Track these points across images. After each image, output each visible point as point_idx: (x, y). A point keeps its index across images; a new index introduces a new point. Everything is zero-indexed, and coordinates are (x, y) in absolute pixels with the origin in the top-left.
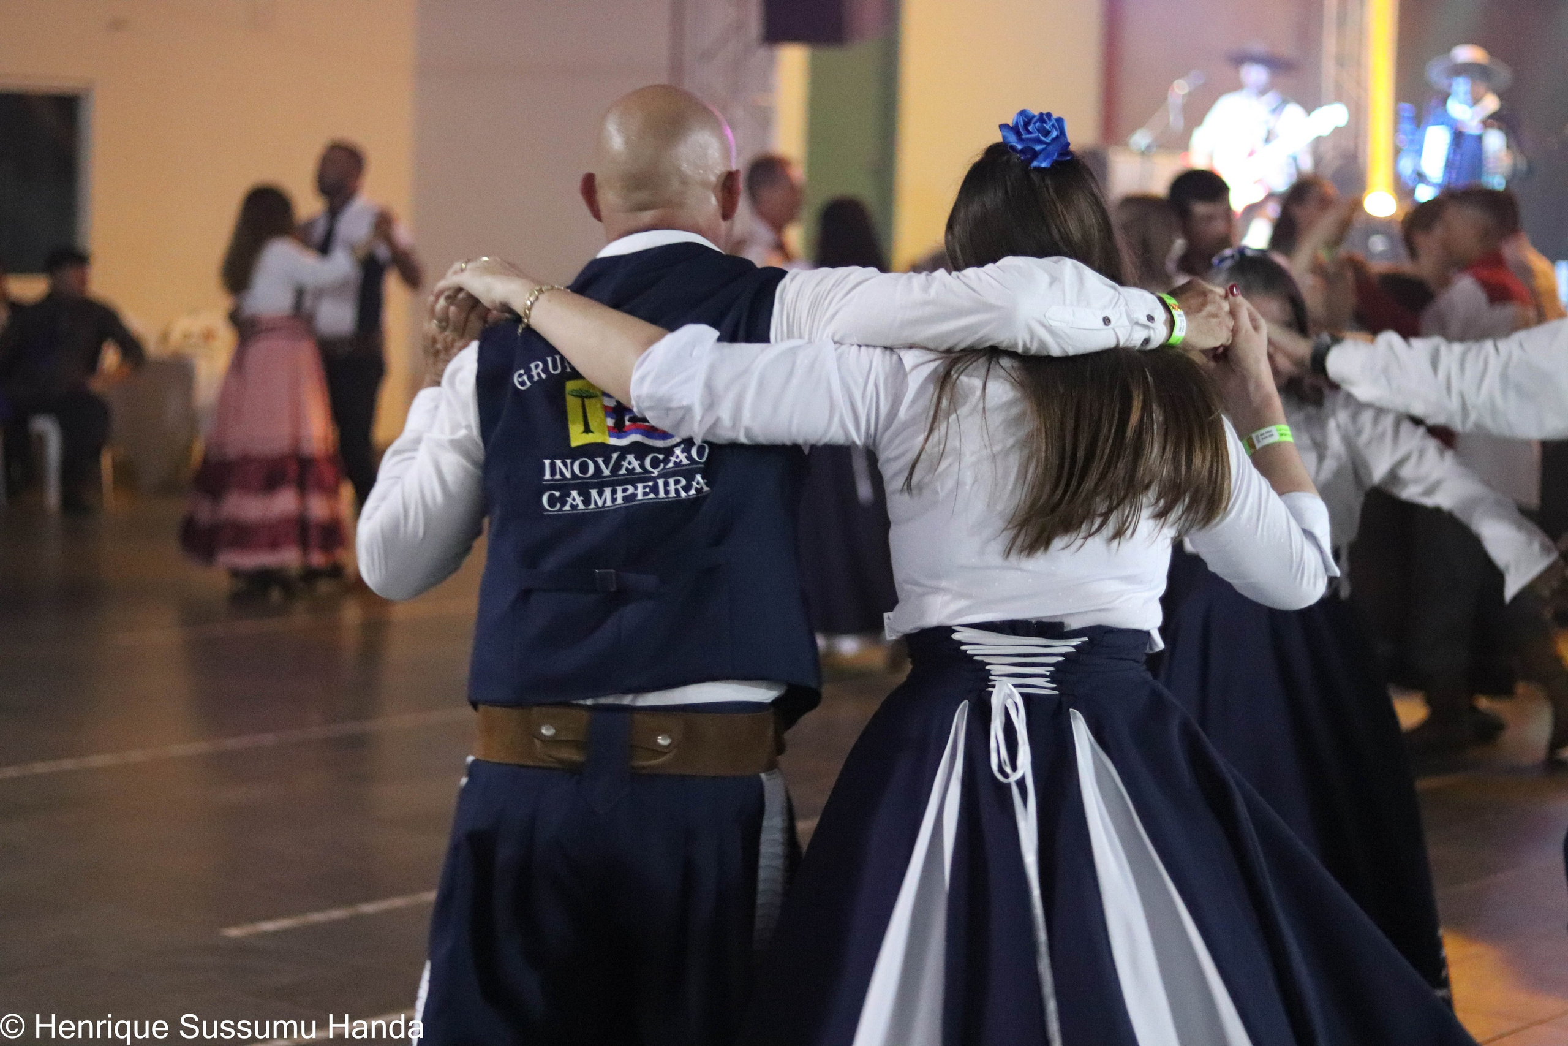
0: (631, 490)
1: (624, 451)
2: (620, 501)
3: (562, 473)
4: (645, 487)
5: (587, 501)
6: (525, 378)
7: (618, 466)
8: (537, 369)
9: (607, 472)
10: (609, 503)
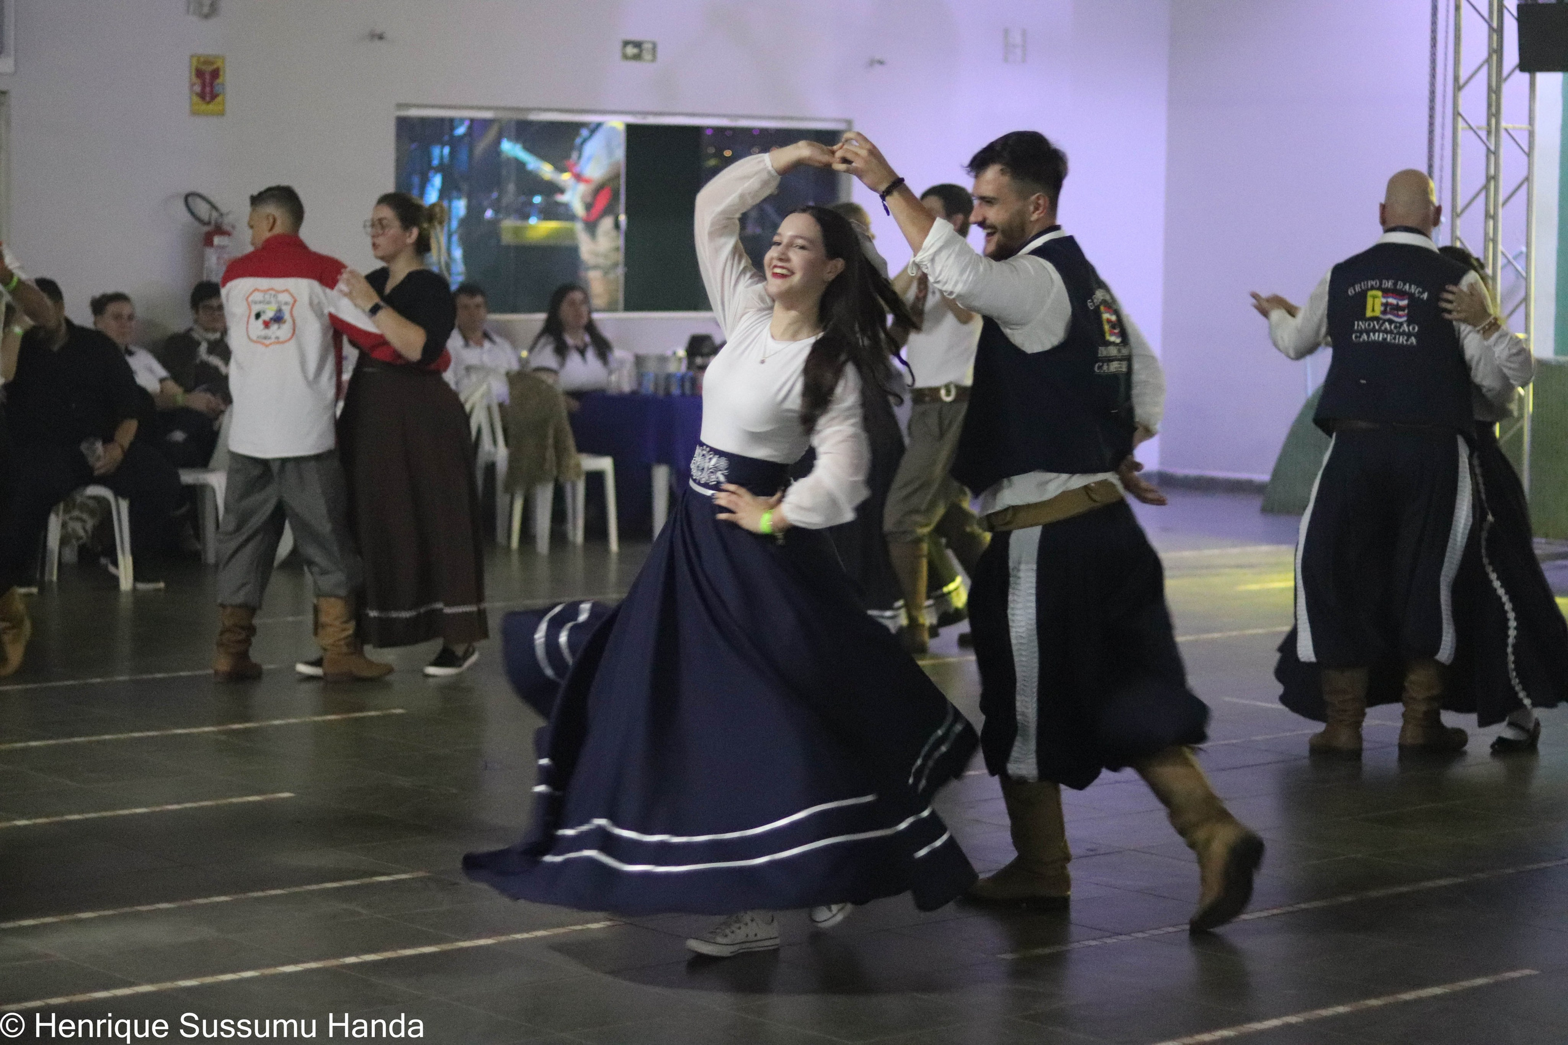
0: (1385, 336)
1: (1385, 321)
2: (1381, 339)
3: (1361, 327)
4: (1391, 336)
5: (1368, 336)
6: (1353, 292)
7: (1382, 325)
8: (1358, 288)
9: (1377, 327)
10: (1376, 338)
